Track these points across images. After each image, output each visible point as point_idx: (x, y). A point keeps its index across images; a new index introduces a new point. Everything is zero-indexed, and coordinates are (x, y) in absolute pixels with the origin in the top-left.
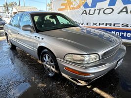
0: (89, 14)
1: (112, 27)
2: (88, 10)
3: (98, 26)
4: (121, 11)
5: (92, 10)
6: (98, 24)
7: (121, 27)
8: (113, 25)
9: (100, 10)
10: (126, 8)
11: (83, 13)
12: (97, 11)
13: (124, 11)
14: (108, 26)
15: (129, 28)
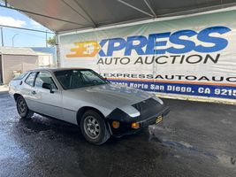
0: (106, 63)
1: (131, 78)
2: (104, 58)
3: (116, 78)
4: (137, 62)
5: (109, 58)
6: (116, 75)
7: (138, 78)
8: (131, 76)
9: (117, 59)
10: (140, 58)
11: (98, 62)
12: (114, 61)
13: (139, 61)
14: (126, 78)
15: (146, 79)
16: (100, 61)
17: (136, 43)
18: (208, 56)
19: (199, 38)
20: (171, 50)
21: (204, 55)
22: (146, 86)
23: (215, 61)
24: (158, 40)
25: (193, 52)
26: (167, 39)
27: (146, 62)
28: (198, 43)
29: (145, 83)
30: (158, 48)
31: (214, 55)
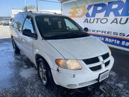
0: (90, 22)
2: (89, 19)
3: (96, 33)
4: (113, 22)
5: (92, 19)
6: (96, 31)
7: (112, 35)
8: (107, 33)
9: (98, 19)
10: (116, 19)
11: (85, 21)
12: (96, 20)
13: (115, 21)
14: (103, 34)
15: (118, 36)
16: (86, 21)
22: (118, 42)
27: (120, 23)
29: (118, 39)
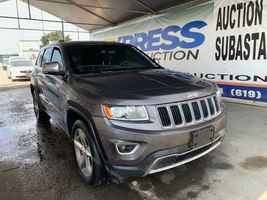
17: (140, 39)
18: (190, 52)
19: (182, 34)
20: (163, 46)
21: (186, 51)
23: (196, 58)
24: (155, 36)
25: (178, 48)
26: (160, 35)
28: (182, 38)
30: (154, 44)
31: (194, 51)
